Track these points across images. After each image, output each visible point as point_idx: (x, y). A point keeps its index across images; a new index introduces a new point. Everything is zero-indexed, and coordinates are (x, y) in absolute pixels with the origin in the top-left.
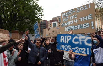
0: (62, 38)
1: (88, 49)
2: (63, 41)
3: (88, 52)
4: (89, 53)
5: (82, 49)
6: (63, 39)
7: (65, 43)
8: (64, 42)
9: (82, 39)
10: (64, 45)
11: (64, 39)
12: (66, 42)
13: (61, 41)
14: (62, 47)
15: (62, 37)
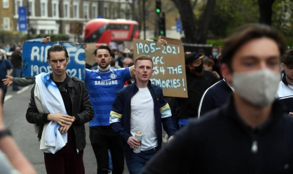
0: (35, 51)
1: (80, 70)
2: (35, 57)
3: (80, 75)
4: (82, 77)
5: (71, 72)
6: (37, 54)
7: (40, 61)
8: (38, 59)
9: (71, 53)
10: (39, 67)
11: (40, 53)
12: (42, 60)
13: (32, 58)
14: (35, 70)
15: (34, 48)
